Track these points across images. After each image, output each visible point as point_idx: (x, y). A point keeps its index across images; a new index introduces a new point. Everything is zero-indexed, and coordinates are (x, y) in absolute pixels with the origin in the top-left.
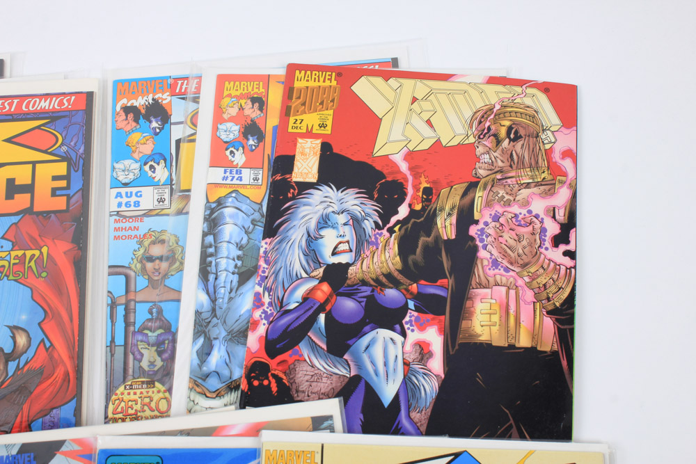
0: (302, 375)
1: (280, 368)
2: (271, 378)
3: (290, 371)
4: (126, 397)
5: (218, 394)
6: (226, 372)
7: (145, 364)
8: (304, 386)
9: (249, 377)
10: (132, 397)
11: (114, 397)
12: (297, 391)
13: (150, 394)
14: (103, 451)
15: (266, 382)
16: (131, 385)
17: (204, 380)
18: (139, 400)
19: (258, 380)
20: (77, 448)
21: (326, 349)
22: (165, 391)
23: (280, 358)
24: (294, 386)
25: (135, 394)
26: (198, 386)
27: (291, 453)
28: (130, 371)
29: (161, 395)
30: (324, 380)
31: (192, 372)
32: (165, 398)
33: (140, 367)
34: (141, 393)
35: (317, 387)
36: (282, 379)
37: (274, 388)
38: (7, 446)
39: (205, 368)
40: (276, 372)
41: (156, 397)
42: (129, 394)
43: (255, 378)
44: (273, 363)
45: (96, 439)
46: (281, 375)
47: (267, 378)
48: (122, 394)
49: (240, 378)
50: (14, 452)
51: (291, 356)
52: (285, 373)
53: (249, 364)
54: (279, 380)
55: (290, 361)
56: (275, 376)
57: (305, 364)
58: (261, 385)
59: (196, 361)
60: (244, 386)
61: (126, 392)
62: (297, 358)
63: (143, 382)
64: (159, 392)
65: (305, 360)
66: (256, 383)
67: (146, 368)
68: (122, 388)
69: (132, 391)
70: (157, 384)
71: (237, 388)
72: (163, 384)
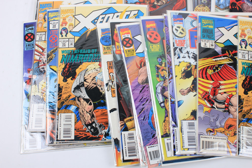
0: (245, 6)
1: (239, 4)
2: (237, 6)
3: (242, 5)
4: (198, 9)
5: (223, 9)
6: (225, 5)
7: (203, 1)
8: (245, 9)
9: (231, 6)
10: (200, 9)
11: (195, 8)
12: (244, 10)
13: (205, 8)
14: (199, 16)
15: (236, 7)
16: (199, 6)
17: (219, 6)
18: (202, 10)
19: (234, 7)
20: (192, 16)
21: (251, 1)
22: (208, 8)
23: (239, 2)
24: (243, 9)
25: (201, 8)
26: (218, 7)
27: (246, 22)
28: (199, 3)
29: (207, 9)
30: (251, 8)
31: (216, 3)
32: (208, 10)
33: (202, 2)
34: (202, 8)
35: (248, 10)
36: (240, 7)
37: (238, 9)
38: (176, 13)
39: (219, 3)
40: (238, 5)
41: (206, 9)
42: (199, 8)
43: (233, 6)
44: (237, 3)
45: (197, 14)
46: (239, 6)
47: (236, 6)
48: (197, 8)
49: (229, 6)
50: (177, 14)
51: (242, 2)
52: (240, 6)
53: (231, 3)
54: (239, 7)
55: (242, 3)
56: (238, 6)
57: (245, 4)
58: (234, 8)
59: (217, 1)
60: (230, 7)
61: (198, 7)
62: (244, 2)
63: (203, 6)
64: (207, 8)
65: (245, 3)
66: (233, 7)
67: (203, 3)
68: (197, 7)
69: (200, 8)
70: (206, 6)
71: (228, 8)
72: (208, 7)
